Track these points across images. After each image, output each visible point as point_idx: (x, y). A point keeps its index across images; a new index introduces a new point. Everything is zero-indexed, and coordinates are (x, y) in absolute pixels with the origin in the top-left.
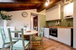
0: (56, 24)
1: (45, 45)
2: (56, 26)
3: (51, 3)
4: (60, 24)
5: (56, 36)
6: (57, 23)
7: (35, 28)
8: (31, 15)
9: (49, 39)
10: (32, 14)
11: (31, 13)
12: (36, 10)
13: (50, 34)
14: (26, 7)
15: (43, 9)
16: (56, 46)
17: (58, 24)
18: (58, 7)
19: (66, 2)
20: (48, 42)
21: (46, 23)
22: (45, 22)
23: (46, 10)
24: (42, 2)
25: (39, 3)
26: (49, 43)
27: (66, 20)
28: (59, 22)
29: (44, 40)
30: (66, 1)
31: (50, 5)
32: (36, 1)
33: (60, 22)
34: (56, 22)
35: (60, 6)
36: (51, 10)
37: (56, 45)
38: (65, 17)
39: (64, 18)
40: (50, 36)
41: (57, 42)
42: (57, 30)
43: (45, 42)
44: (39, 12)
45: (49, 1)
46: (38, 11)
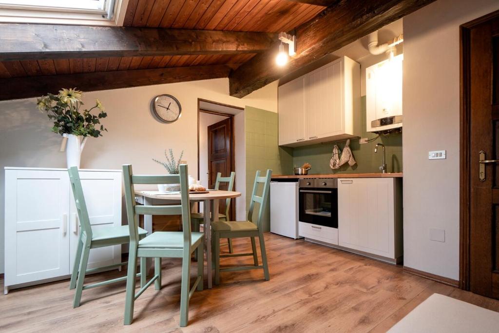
0: (332, 161)
1: (277, 263)
2: (335, 171)
3: (304, 52)
4: (351, 162)
5: (333, 222)
6: (339, 158)
7: (225, 179)
8: (200, 110)
9: (297, 244)
10: (204, 107)
11: (199, 100)
12: (225, 81)
13: (303, 217)
14: (174, 66)
15: (265, 83)
16: (329, 265)
17: (342, 162)
18: (340, 71)
19: (378, 46)
20: (292, 253)
21: (281, 155)
22: (276, 151)
23: (280, 85)
24: (257, 48)
25: (244, 52)
26: (299, 255)
27: (379, 140)
28: (346, 151)
29: (272, 247)
30: (375, 43)
31: (297, 61)
32: (228, 42)
33: (352, 149)
34: (335, 151)
35: (348, 64)
36: (309, 84)
37: (328, 262)
38: (373, 124)
39: (369, 129)
40: (301, 223)
41: (333, 253)
42: (335, 191)
43: (278, 253)
44: (241, 97)
45: (292, 44)
46: (234, 91)
